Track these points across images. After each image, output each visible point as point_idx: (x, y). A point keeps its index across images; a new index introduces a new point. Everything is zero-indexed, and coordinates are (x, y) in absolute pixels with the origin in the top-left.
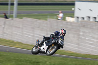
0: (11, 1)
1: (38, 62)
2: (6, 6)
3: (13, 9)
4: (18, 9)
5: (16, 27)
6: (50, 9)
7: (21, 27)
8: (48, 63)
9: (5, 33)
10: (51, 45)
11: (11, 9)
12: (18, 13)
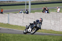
0: (27, 2)
1: (46, 40)
2: (24, 6)
3: (28, 7)
4: (31, 7)
5: (31, 18)
6: (52, 6)
7: (34, 18)
8: (52, 40)
9: (24, 23)
10: (33, 28)
11: (27, 7)
12: (31, 10)
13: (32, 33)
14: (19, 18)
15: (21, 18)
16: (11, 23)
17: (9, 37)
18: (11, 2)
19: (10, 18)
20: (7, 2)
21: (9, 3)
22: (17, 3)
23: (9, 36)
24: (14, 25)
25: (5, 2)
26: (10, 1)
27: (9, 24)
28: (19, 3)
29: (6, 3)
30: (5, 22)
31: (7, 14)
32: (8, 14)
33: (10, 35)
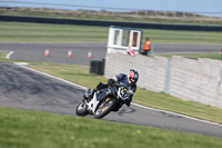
13: (97, 113)
14: (205, 75)
15: (211, 77)
16: (174, 91)
17: (161, 142)
18: (184, 18)
19: (172, 72)
20: (170, 14)
21: (175, 18)
22: (205, 22)
23: (161, 138)
24: (185, 100)
25: (163, 14)
26: (180, 14)
27: (168, 95)
28: (211, 22)
29: (163, 20)
30: (156, 86)
31: (165, 59)
32: (169, 57)
33: (164, 134)
